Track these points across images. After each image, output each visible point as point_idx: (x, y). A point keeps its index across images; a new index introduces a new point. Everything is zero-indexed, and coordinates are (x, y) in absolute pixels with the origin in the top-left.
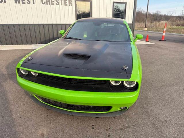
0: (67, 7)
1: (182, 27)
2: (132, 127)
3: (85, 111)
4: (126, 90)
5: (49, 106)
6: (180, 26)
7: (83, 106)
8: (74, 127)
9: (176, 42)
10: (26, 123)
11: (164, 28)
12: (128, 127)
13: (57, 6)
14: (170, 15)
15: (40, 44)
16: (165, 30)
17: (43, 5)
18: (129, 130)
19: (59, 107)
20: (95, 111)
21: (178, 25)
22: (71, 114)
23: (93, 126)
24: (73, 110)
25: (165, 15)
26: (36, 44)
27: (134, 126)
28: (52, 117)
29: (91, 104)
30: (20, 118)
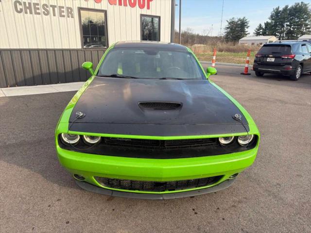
0: (65, 20)
1: (226, 54)
2: (245, 200)
3: (182, 189)
4: (242, 148)
5: (119, 193)
6: (223, 52)
7: (180, 181)
8: (169, 219)
9: (231, 76)
10: (84, 230)
11: (213, 55)
12: (240, 202)
13: (47, 17)
14: (205, 35)
15: (15, 86)
16: (214, 58)
17: (19, 14)
18: (244, 206)
19: (139, 190)
20: (196, 187)
21: (221, 50)
22: (161, 198)
23: (194, 210)
24: (164, 191)
25: (198, 35)
26: (7, 87)
27: (246, 198)
28: (124, 211)
29: (200, 175)
30: (68, 223)
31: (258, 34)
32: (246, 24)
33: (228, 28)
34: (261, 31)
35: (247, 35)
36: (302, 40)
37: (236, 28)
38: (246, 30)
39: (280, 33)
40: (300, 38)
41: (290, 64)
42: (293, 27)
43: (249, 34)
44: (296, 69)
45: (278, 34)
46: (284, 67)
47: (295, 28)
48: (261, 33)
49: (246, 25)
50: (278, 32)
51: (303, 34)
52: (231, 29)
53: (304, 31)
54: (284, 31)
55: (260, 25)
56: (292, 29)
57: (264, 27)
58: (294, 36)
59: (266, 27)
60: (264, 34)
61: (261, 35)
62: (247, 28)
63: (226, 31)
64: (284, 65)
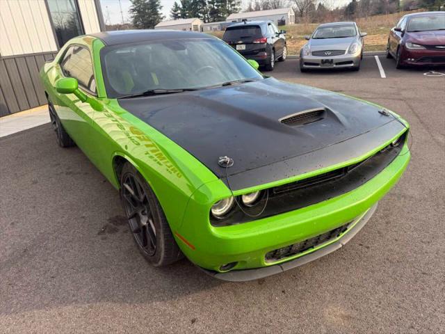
31: (176, 17)
32: (157, 3)
33: (134, 10)
34: (179, 11)
35: (162, 19)
36: (231, 21)
37: (144, 9)
38: (160, 11)
39: (204, 13)
40: (228, 18)
41: (264, 50)
42: (216, 4)
43: (165, 17)
44: (270, 55)
45: (201, 15)
46: (258, 55)
47: (219, 6)
48: (179, 15)
49: (158, 5)
50: (200, 13)
51: (229, 13)
52: (139, 11)
53: (230, 9)
54: (207, 10)
55: (176, 4)
56: (216, 8)
57: (181, 6)
58: (220, 17)
59: (184, 7)
60: (184, 16)
61: (179, 17)
62: (160, 8)
63: (132, 15)
64: (257, 53)
